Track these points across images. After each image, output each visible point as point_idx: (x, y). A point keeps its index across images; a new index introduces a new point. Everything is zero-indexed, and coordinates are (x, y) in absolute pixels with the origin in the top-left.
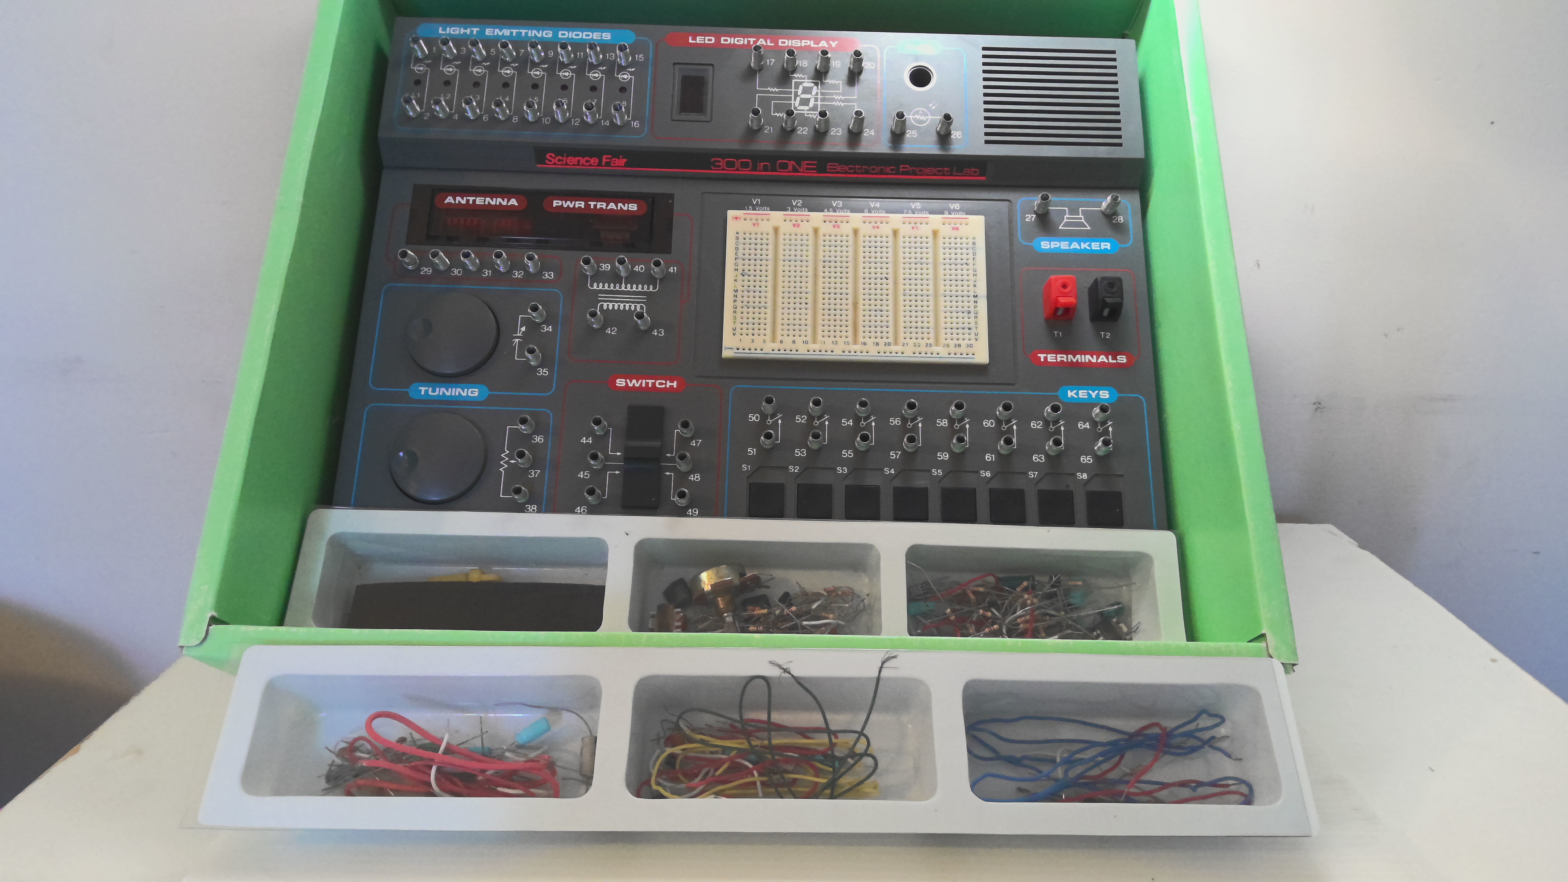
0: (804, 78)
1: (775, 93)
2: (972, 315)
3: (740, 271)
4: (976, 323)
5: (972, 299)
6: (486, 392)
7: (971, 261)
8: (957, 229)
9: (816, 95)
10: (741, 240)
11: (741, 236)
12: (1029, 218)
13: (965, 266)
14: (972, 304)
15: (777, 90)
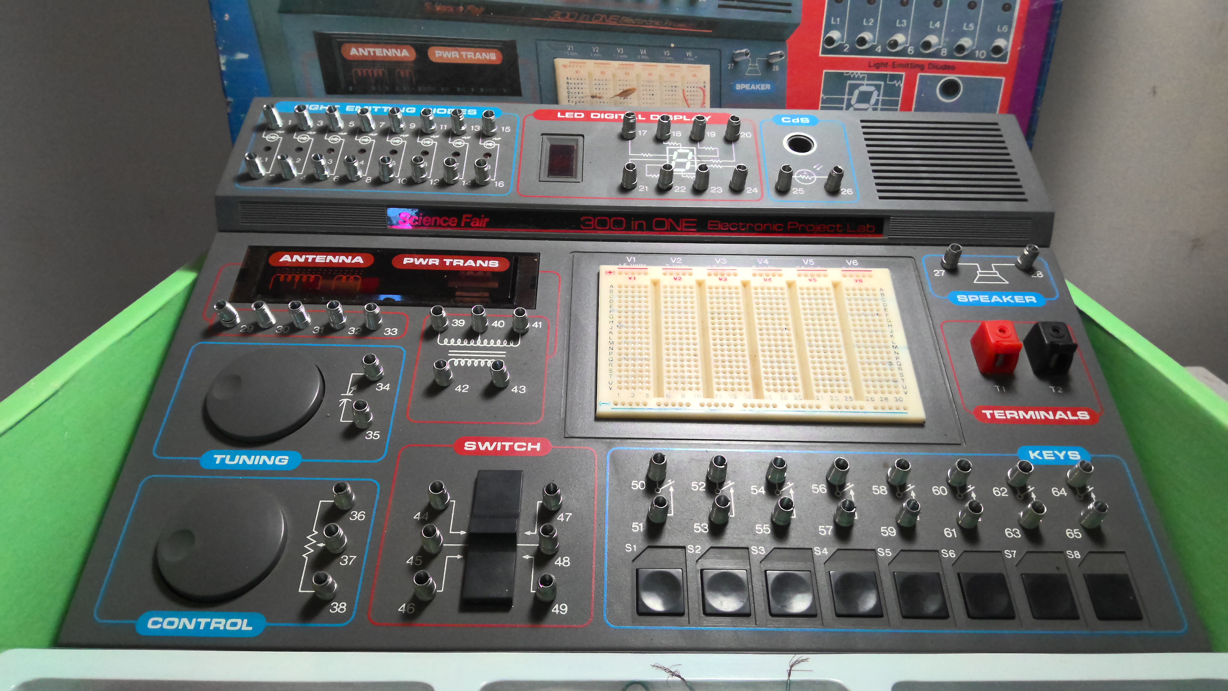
0: (679, 146)
1: (649, 157)
2: (895, 366)
3: (616, 323)
4: (902, 375)
5: (892, 350)
6: (299, 459)
7: (882, 312)
8: (861, 281)
9: (692, 159)
10: (616, 293)
11: (616, 289)
12: (938, 272)
13: (876, 317)
14: (893, 355)
15: (651, 156)
